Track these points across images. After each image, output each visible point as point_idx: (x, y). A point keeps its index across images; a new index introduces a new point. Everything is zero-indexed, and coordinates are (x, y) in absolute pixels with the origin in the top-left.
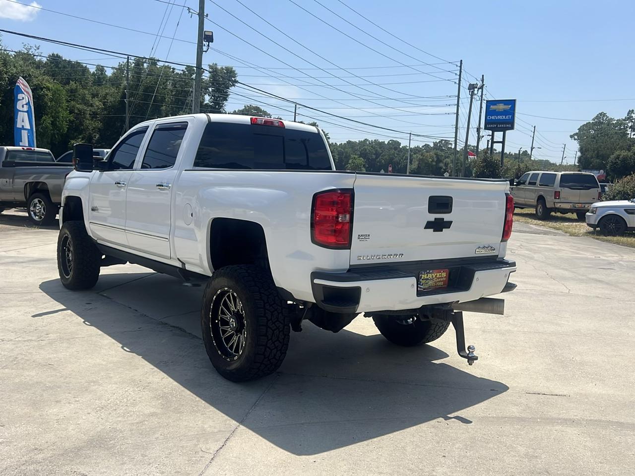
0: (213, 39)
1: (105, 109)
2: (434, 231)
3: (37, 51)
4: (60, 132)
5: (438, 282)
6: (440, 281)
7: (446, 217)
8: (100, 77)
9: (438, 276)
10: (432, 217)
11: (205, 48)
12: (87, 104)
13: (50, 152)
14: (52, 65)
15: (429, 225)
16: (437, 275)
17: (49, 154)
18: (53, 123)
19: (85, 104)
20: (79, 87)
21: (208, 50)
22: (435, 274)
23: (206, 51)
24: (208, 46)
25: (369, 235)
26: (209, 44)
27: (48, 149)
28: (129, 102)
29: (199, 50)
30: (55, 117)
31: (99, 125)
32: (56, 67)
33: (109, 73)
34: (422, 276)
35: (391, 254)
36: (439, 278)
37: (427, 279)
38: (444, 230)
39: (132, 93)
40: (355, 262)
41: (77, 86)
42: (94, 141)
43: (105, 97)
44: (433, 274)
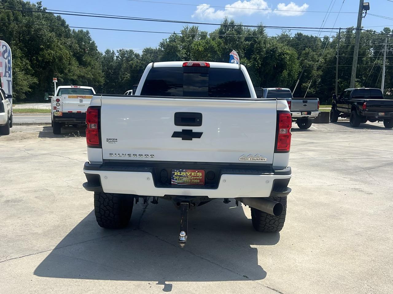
0: (369, 8)
1: (325, 63)
2: (182, 140)
3: (289, 32)
4: (293, 79)
5: (194, 179)
6: (195, 179)
7: (195, 129)
8: (325, 44)
9: (193, 175)
10: (180, 129)
11: (363, 15)
12: (314, 60)
13: (290, 90)
14: (296, 40)
15: (176, 135)
16: (191, 174)
17: (289, 91)
18: (289, 74)
19: (313, 61)
20: (310, 51)
21: (365, 15)
22: (190, 173)
23: (364, 17)
24: (366, 13)
25: (116, 139)
26: (366, 12)
27: (288, 88)
28: (339, 57)
29: (359, 17)
30: (291, 71)
31: (320, 73)
32: (299, 41)
33: (331, 40)
34: (174, 174)
35: (142, 154)
36: (194, 176)
37: (180, 176)
38: (193, 139)
39: (344, 51)
40: (107, 157)
41: (309, 51)
42: (317, 83)
43: (326, 56)
44: (187, 173)
